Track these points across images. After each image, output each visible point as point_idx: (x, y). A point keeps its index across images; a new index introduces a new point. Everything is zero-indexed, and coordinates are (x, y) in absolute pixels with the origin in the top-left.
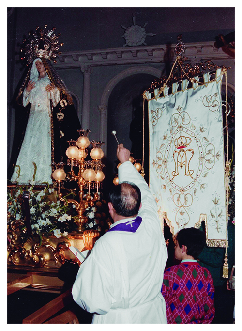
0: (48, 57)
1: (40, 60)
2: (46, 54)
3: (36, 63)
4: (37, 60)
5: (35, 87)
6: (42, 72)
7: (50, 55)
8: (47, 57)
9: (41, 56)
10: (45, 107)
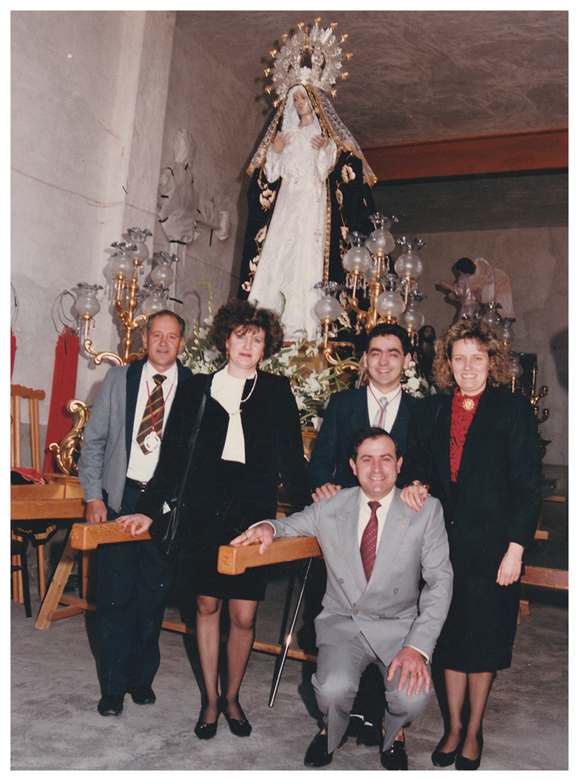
0: (320, 83)
1: (303, 90)
2: (314, 77)
3: (294, 96)
4: (295, 89)
5: (290, 143)
6: (305, 115)
7: (323, 79)
8: (317, 84)
9: (304, 82)
10: (310, 185)
